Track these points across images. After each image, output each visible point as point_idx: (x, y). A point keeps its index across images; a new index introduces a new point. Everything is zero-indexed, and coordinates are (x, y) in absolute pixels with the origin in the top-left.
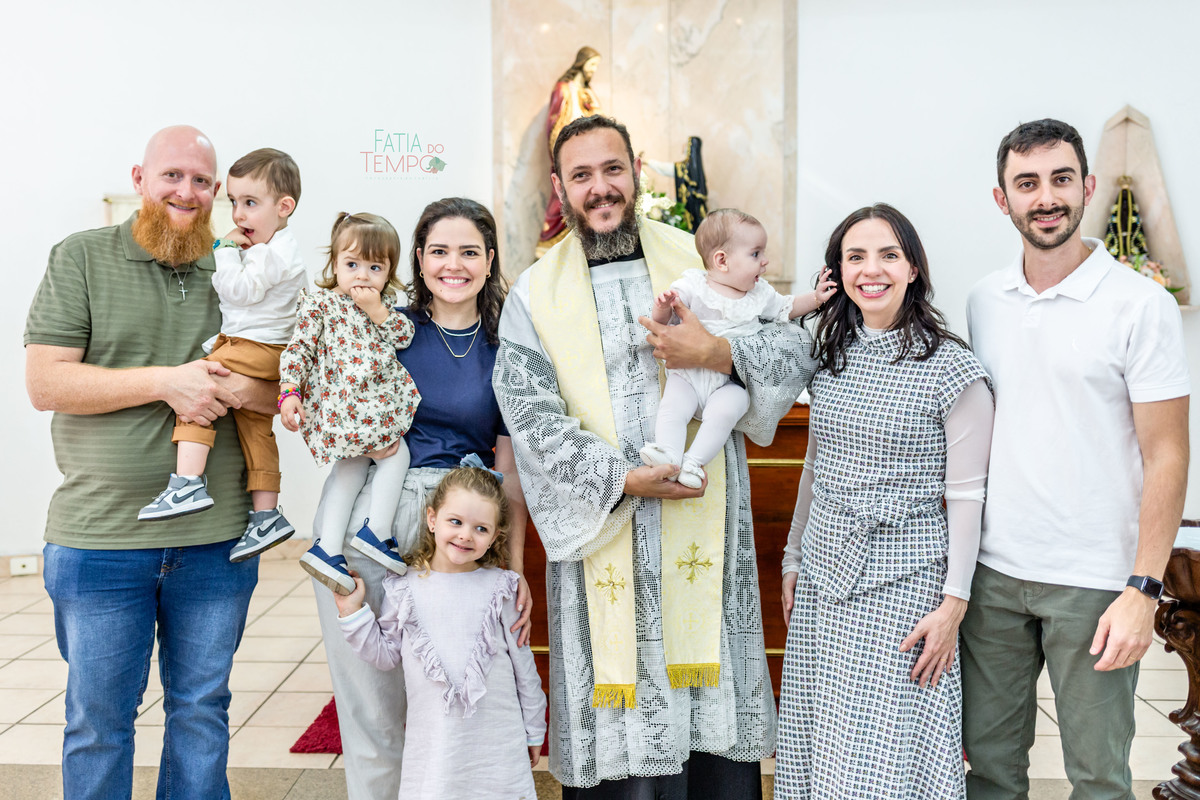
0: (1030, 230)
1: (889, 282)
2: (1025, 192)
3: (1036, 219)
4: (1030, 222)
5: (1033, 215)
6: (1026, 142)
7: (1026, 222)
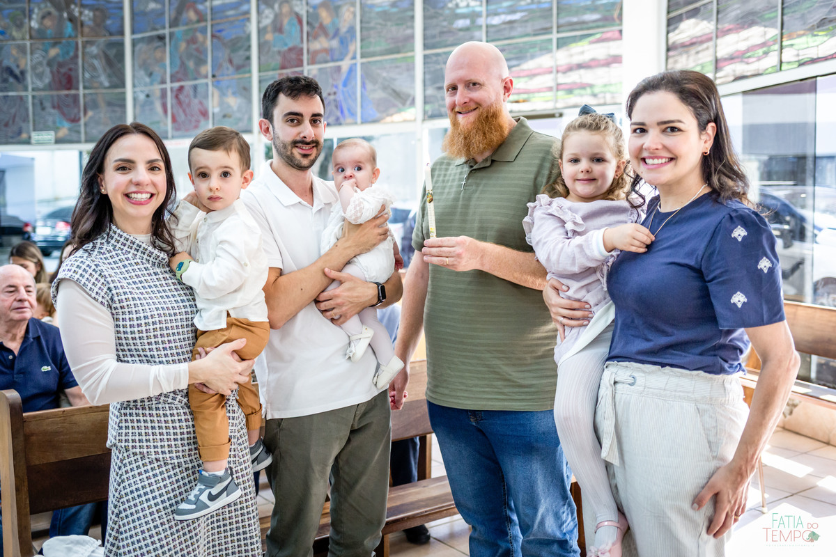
0: (292, 153)
1: (154, 192)
2: (291, 126)
3: (297, 147)
4: (292, 148)
5: (295, 144)
6: (296, 90)
7: (290, 148)
